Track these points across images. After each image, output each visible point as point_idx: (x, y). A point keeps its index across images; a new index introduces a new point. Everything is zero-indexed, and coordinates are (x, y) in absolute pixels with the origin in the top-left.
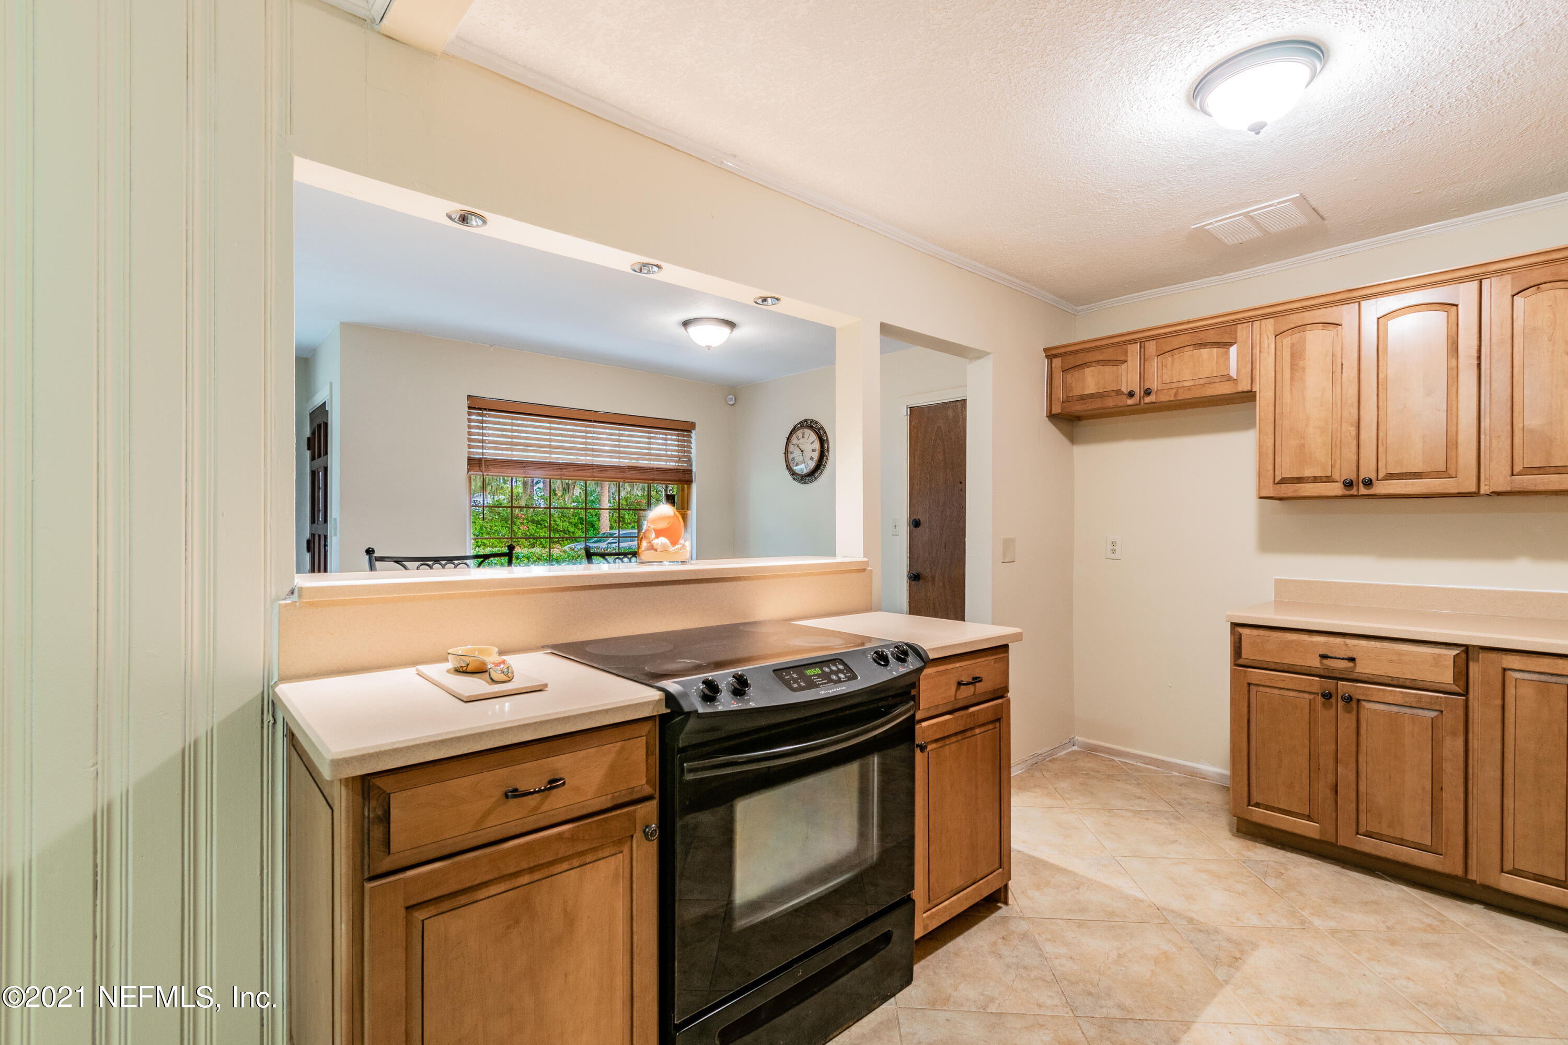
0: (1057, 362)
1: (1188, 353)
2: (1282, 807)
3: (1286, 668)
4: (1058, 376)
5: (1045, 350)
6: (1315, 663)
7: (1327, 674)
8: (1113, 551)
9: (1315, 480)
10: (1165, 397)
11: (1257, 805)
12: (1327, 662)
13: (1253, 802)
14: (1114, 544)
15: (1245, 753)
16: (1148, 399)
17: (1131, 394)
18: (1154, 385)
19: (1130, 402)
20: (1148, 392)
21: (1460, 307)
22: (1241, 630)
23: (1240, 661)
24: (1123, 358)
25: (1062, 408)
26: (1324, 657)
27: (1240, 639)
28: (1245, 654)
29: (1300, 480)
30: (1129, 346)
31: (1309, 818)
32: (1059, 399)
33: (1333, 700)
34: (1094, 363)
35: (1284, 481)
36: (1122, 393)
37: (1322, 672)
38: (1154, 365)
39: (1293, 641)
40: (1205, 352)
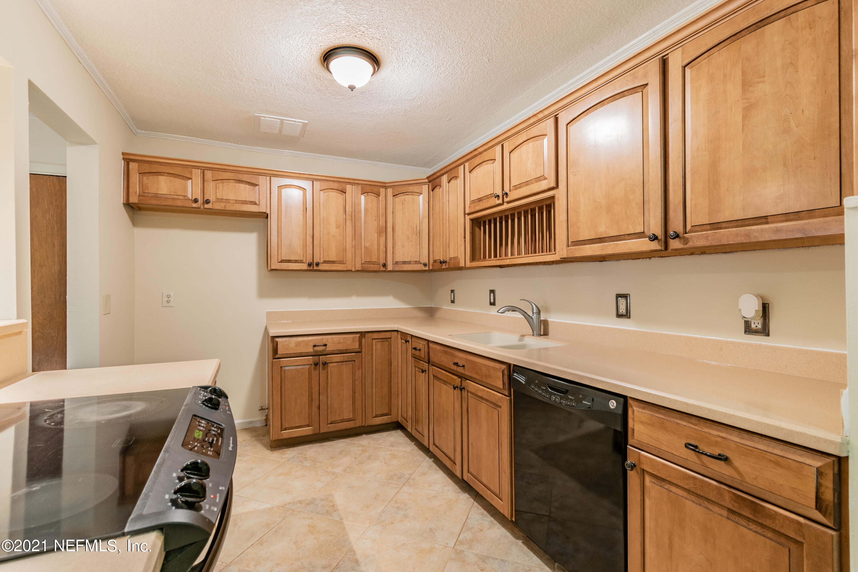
0: (132, 165)
1: (232, 184)
2: (297, 425)
3: (298, 355)
4: (135, 178)
5: (123, 154)
6: (310, 350)
7: (315, 354)
8: (168, 302)
9: (296, 261)
10: (218, 206)
11: (286, 429)
12: (317, 348)
13: (284, 428)
14: (168, 296)
15: (279, 404)
16: (206, 206)
17: (196, 201)
18: (212, 198)
19: (194, 205)
20: (207, 202)
22: (277, 339)
23: (277, 356)
24: (189, 176)
25: (139, 200)
26: (315, 346)
27: (277, 344)
28: (279, 352)
29: (289, 261)
30: (193, 170)
31: (308, 426)
32: (136, 193)
33: (318, 366)
34: (166, 175)
35: (282, 261)
36: (189, 199)
37: (313, 354)
38: (210, 186)
39: (301, 341)
40: (242, 186)
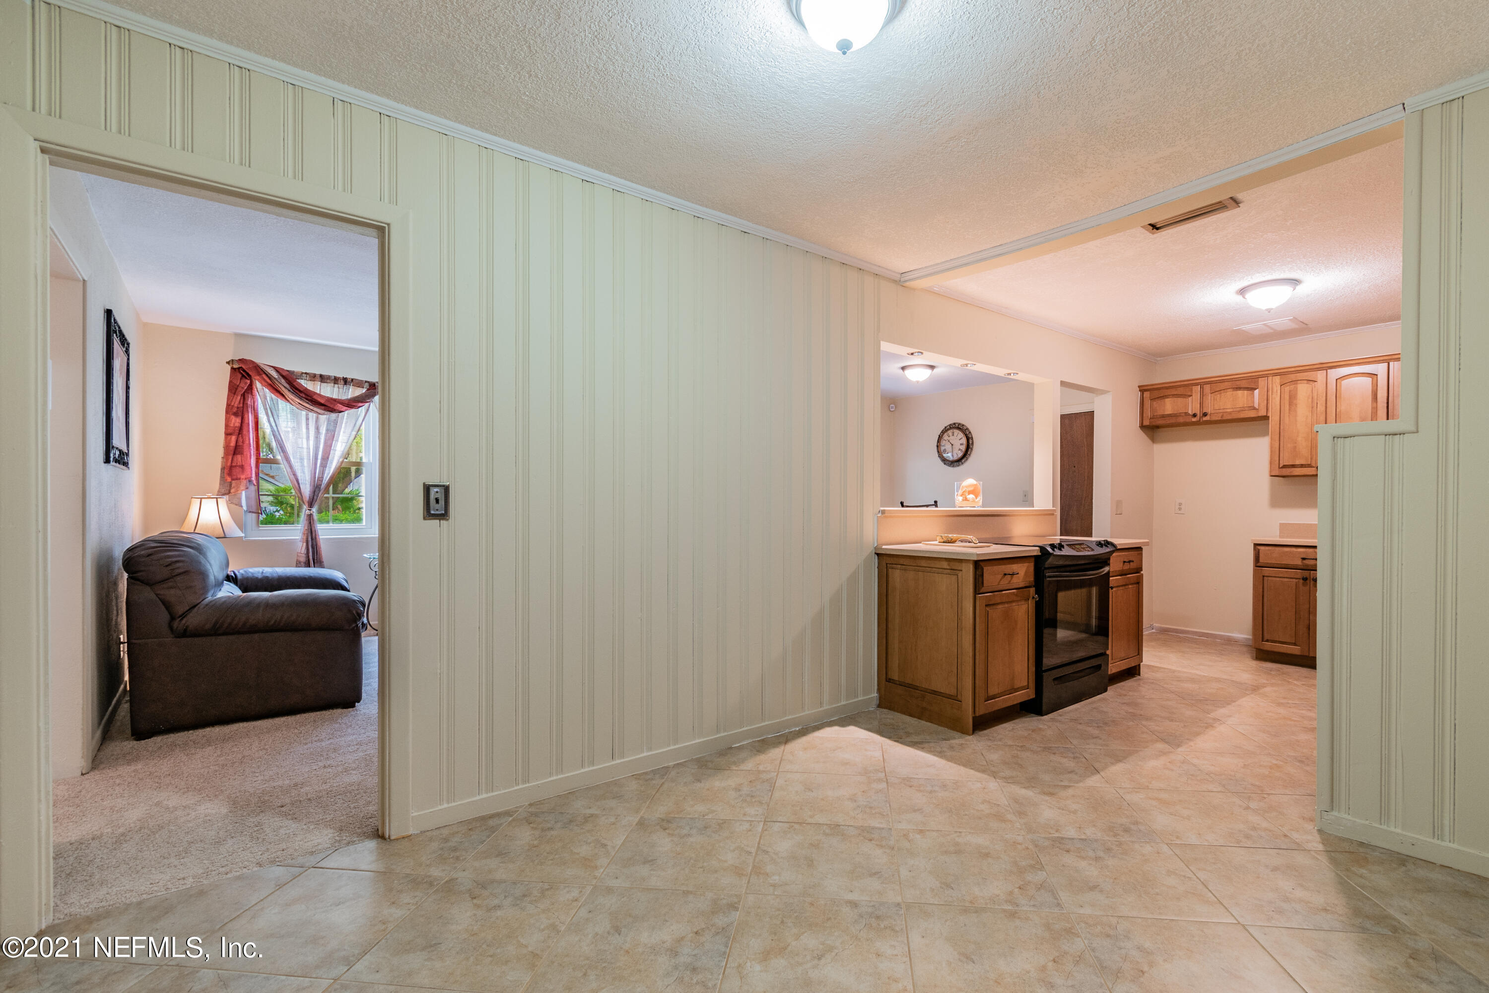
0: (1147, 394)
1: (1230, 393)
2: (1280, 640)
3: (1283, 566)
4: (1147, 403)
5: (1139, 387)
6: (1299, 562)
7: (1305, 568)
8: (1180, 509)
9: (1302, 466)
10: (1214, 418)
11: (1267, 641)
12: (1306, 562)
13: (1265, 639)
14: (1180, 504)
15: (1261, 613)
16: (1205, 419)
17: (1195, 415)
18: (1208, 409)
19: (1194, 420)
20: (1205, 415)
21: (1378, 376)
22: (1259, 547)
23: (1258, 564)
24: (1189, 394)
25: (1150, 422)
26: (1304, 559)
27: (1259, 552)
28: (1261, 561)
29: (1293, 466)
30: (1194, 387)
31: (1295, 644)
32: (1148, 417)
33: (1308, 581)
34: (1171, 396)
35: (1285, 467)
36: (1189, 415)
37: (1302, 567)
38: (1209, 398)
39: (1287, 552)
40: (1240, 392)
